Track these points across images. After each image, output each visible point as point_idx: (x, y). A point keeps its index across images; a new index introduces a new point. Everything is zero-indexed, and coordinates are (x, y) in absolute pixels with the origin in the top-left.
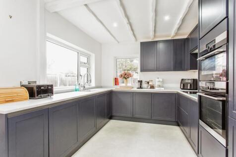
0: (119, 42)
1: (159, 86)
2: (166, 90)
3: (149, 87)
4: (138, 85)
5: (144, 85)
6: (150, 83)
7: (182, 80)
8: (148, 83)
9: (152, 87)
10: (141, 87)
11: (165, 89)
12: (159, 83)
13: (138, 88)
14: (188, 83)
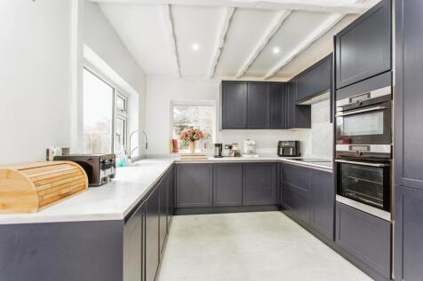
0: (181, 76)
1: (251, 153)
2: (261, 159)
3: (233, 154)
4: (214, 151)
5: (225, 152)
6: (234, 148)
7: (280, 142)
8: (230, 147)
9: (237, 154)
10: (220, 156)
11: (260, 156)
12: (250, 148)
13: (216, 157)
14: (288, 148)
